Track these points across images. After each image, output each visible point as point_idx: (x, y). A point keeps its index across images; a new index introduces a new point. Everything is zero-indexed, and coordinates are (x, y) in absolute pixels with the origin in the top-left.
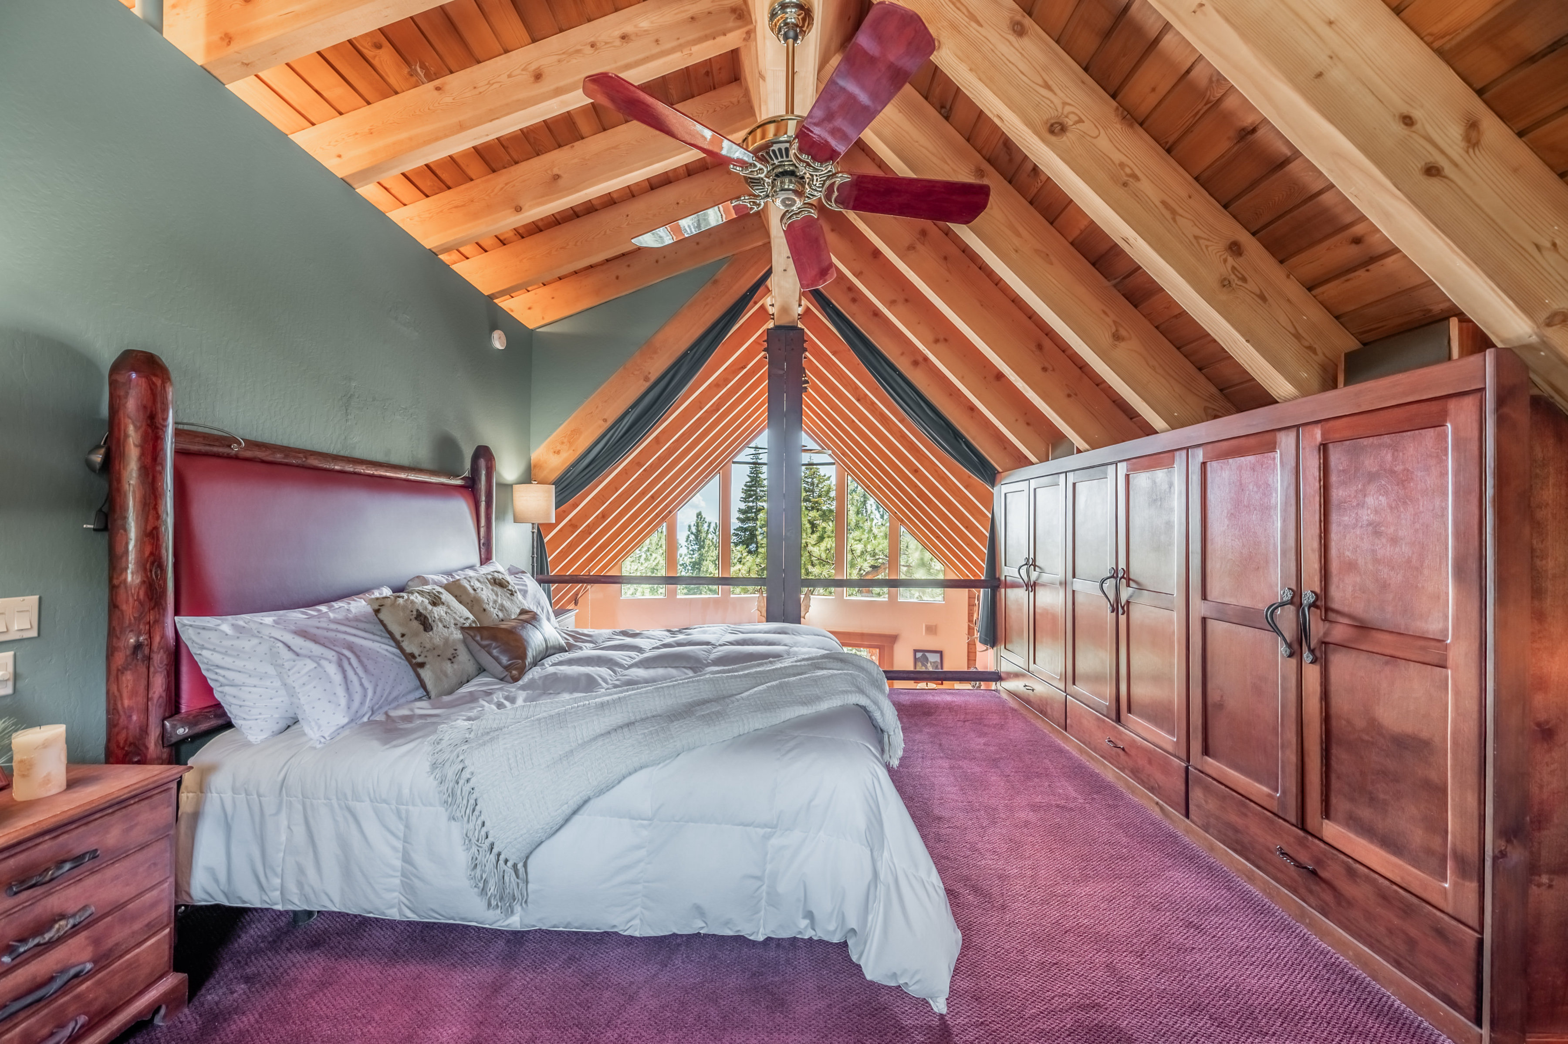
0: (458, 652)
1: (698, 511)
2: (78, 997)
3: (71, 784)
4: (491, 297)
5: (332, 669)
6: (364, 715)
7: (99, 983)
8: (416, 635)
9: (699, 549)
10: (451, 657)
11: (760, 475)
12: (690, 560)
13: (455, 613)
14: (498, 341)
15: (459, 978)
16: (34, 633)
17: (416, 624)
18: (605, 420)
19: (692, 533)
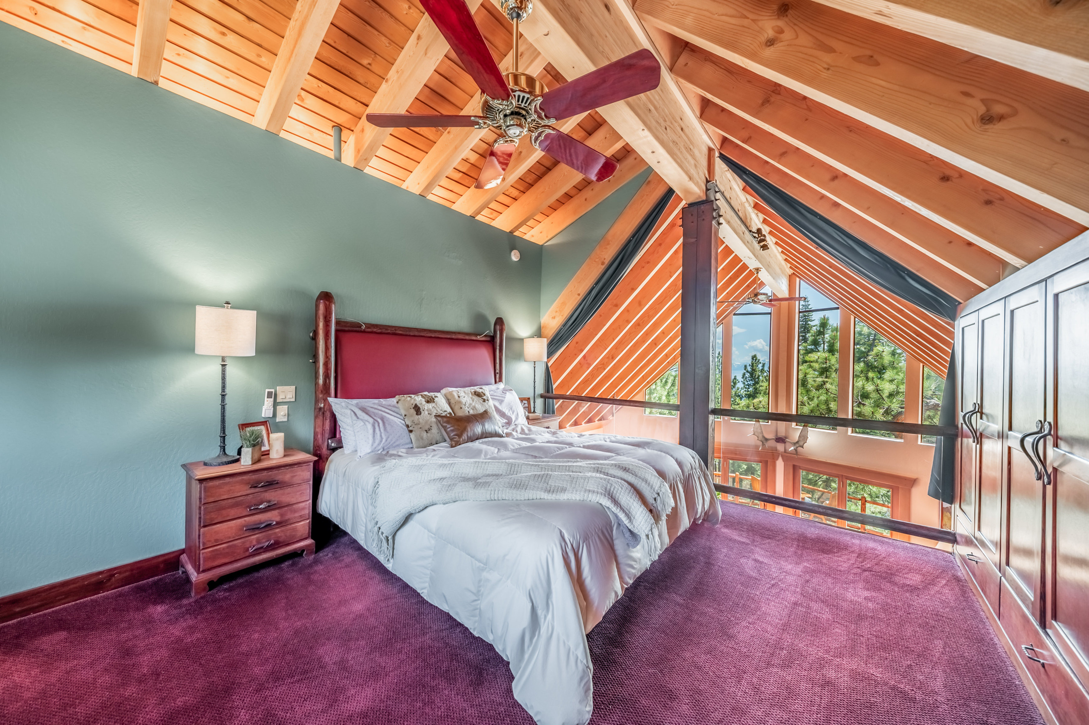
0: (432, 428)
1: (753, 354)
2: (275, 533)
3: (285, 456)
4: (511, 232)
5: (370, 427)
6: (379, 450)
7: (282, 531)
8: (412, 416)
9: (754, 385)
10: (427, 430)
11: (809, 322)
12: (746, 393)
13: (439, 408)
14: (515, 256)
15: (381, 586)
16: (293, 400)
17: (413, 412)
18: (579, 295)
19: (748, 372)
